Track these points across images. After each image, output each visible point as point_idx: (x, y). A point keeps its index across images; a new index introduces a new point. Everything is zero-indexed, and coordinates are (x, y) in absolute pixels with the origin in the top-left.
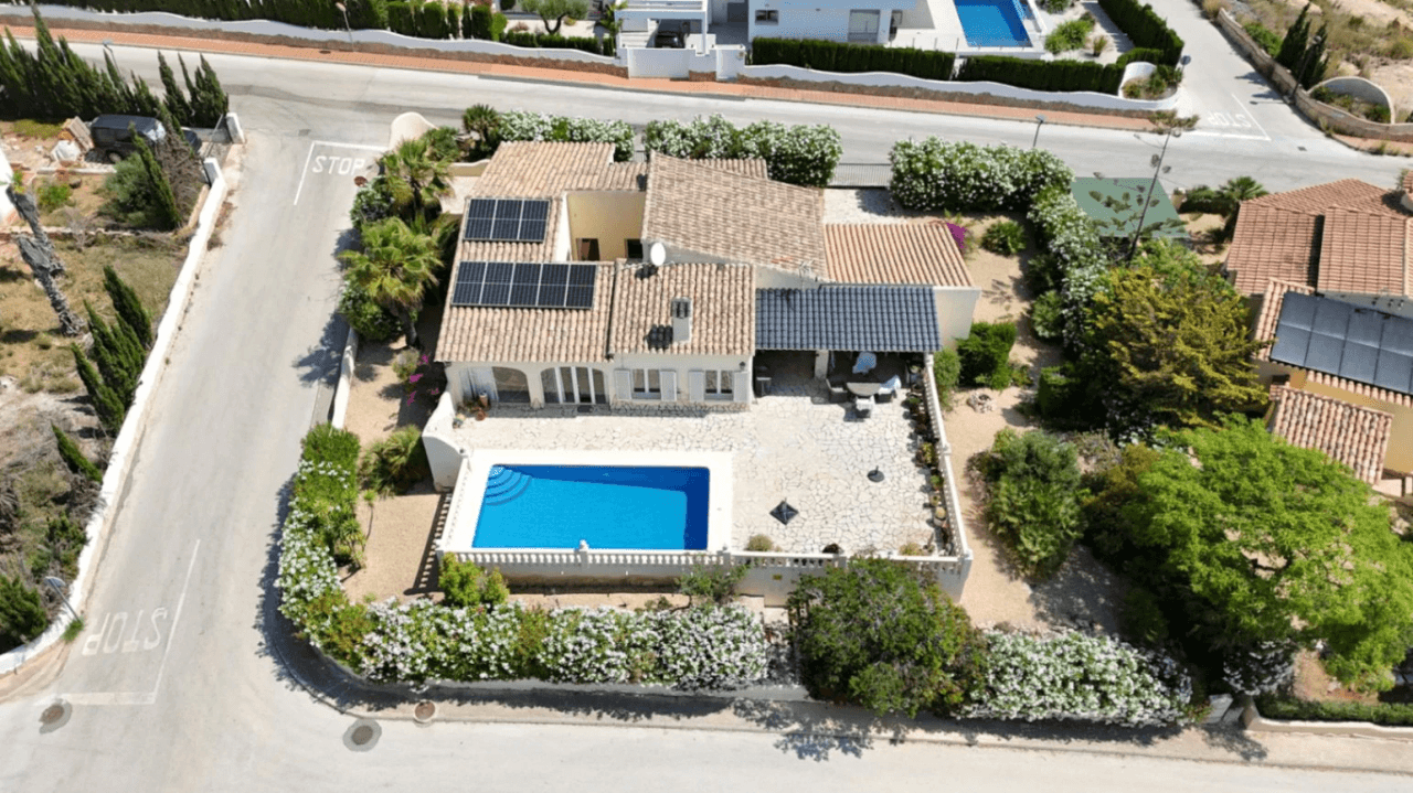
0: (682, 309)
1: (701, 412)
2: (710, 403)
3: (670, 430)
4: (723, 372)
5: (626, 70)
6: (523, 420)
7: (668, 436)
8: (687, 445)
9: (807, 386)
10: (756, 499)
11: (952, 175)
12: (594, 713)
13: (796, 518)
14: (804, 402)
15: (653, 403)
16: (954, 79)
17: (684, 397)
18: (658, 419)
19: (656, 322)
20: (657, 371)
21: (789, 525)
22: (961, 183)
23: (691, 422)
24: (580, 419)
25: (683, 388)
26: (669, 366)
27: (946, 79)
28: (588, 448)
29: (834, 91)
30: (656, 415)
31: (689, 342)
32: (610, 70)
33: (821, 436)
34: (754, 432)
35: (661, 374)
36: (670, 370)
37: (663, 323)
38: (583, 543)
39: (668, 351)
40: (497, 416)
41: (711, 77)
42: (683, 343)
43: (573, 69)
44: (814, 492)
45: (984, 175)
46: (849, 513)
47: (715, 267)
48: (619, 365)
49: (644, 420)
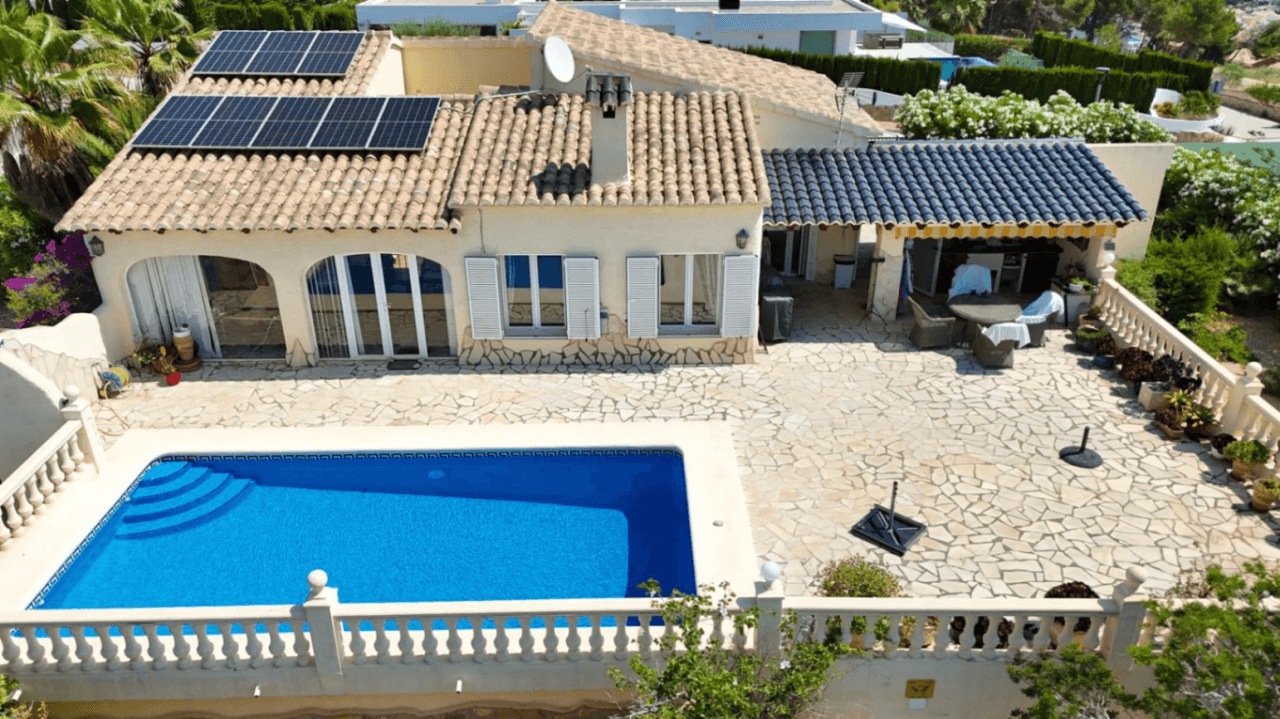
0: (611, 87)
1: (653, 362)
2: (671, 344)
3: (588, 392)
4: (699, 259)
6: (264, 385)
7: (582, 402)
8: (626, 414)
9: (860, 330)
10: (806, 505)
13: (922, 539)
14: (866, 352)
15: (550, 346)
17: (614, 328)
18: (562, 377)
19: (555, 159)
20: (558, 259)
21: (908, 555)
23: (632, 381)
24: (389, 381)
25: (615, 308)
26: (582, 246)
28: (396, 423)
30: (556, 371)
31: (627, 184)
33: (922, 395)
34: (771, 393)
35: (566, 263)
36: (587, 256)
37: (570, 159)
38: (319, 576)
39: (581, 198)
40: (208, 380)
42: (613, 187)
44: (948, 490)
46: (1055, 528)
47: (669, 98)
48: (475, 247)
49: (529, 379)
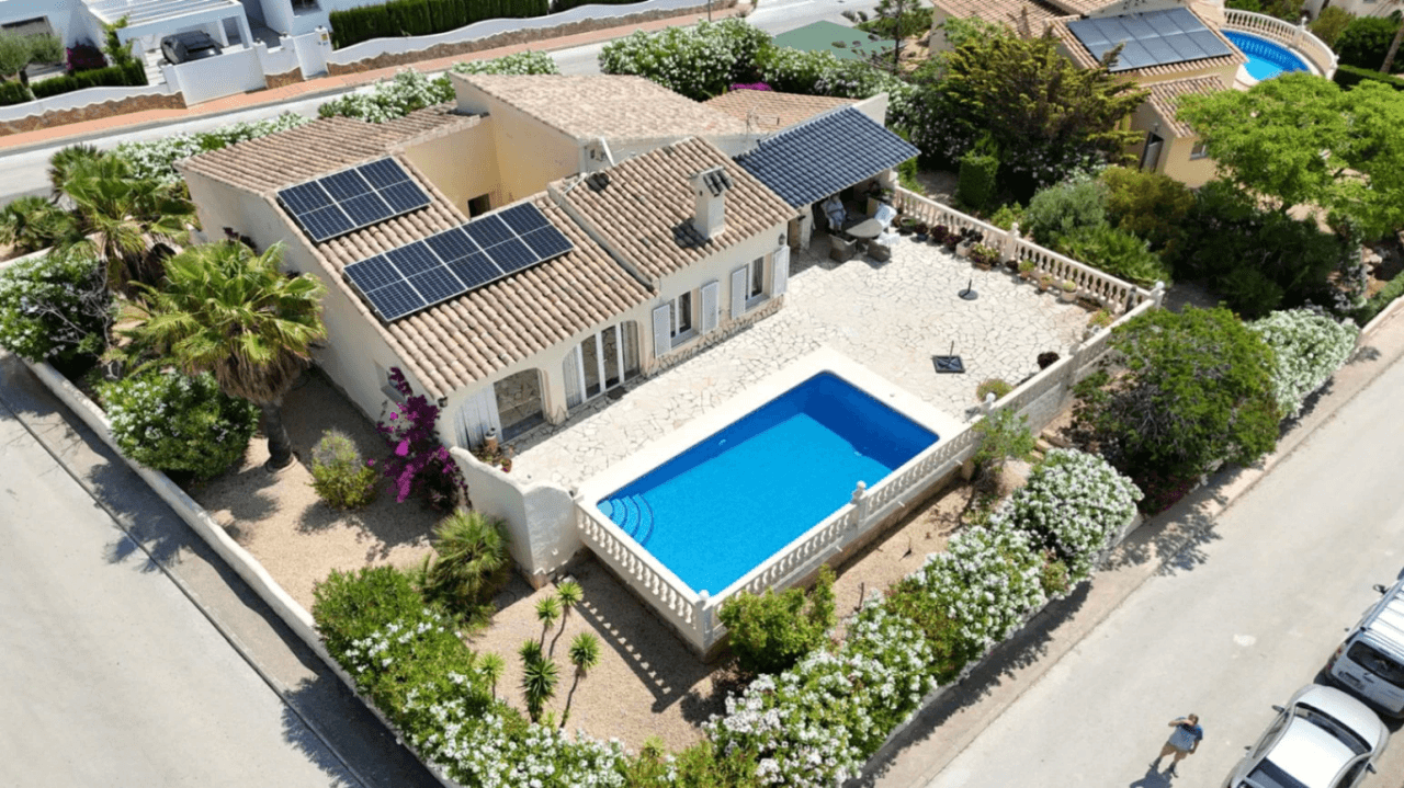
2: (749, 315)
5: (179, 96)
10: (908, 370)
11: (681, 61)
12: (1003, 678)
13: (964, 363)
15: (692, 343)
16: (551, 13)
17: (723, 318)
20: (687, 296)
21: (968, 371)
22: (688, 67)
25: (724, 306)
26: (709, 277)
27: (545, 14)
29: (441, 56)
31: (725, 231)
32: (156, 102)
36: (712, 282)
39: (712, 250)
41: (296, 76)
42: (720, 236)
43: (102, 116)
44: (943, 335)
45: (707, 53)
46: (995, 333)
48: (657, 302)
